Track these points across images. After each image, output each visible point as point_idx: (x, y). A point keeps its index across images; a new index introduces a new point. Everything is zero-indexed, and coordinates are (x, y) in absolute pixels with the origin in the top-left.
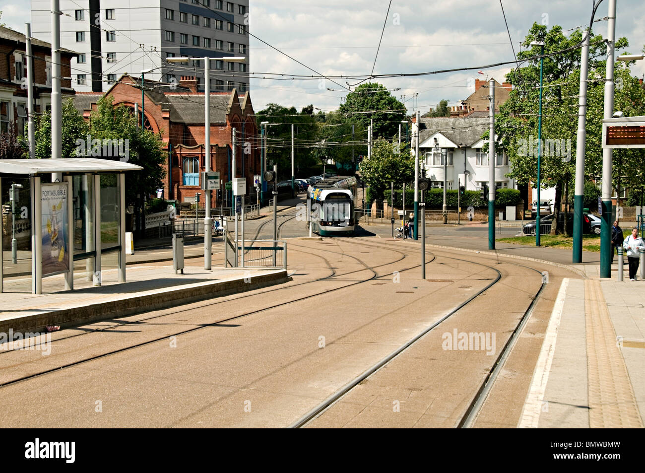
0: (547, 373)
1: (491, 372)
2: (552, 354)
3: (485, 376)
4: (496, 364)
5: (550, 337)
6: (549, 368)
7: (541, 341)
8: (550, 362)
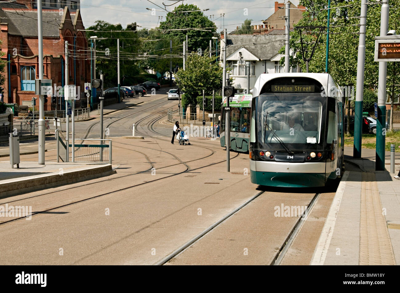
0: (326, 251)
1: (281, 250)
2: (331, 235)
3: (275, 254)
4: (285, 244)
5: (331, 221)
6: (327, 246)
7: (323, 224)
8: (329, 242)
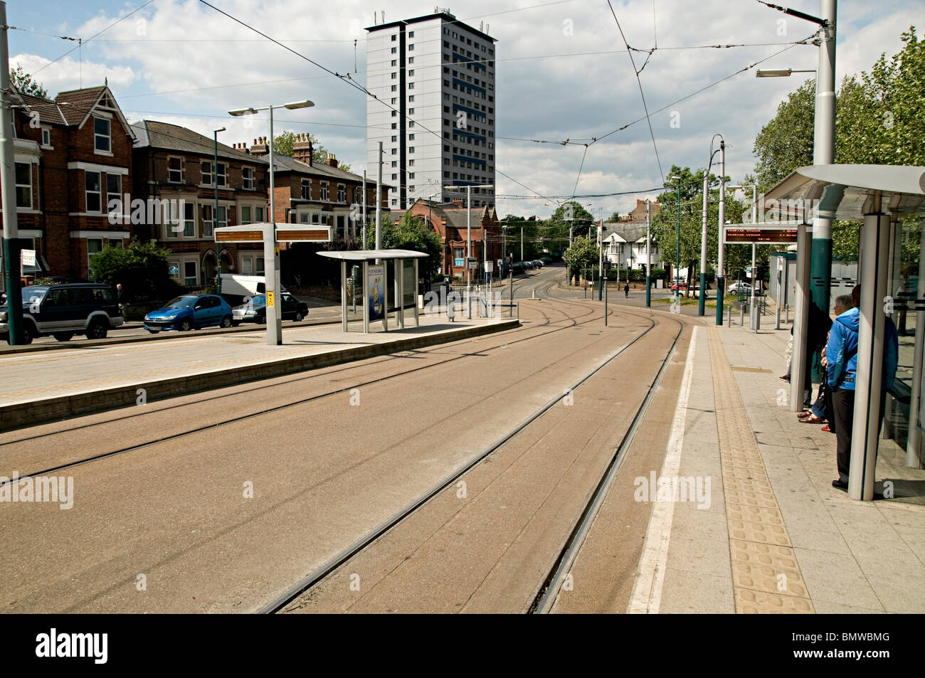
0: (688, 390)
1: (652, 387)
2: (691, 376)
3: (648, 391)
4: (654, 382)
5: (689, 365)
6: (689, 386)
7: (683, 367)
8: (690, 382)
